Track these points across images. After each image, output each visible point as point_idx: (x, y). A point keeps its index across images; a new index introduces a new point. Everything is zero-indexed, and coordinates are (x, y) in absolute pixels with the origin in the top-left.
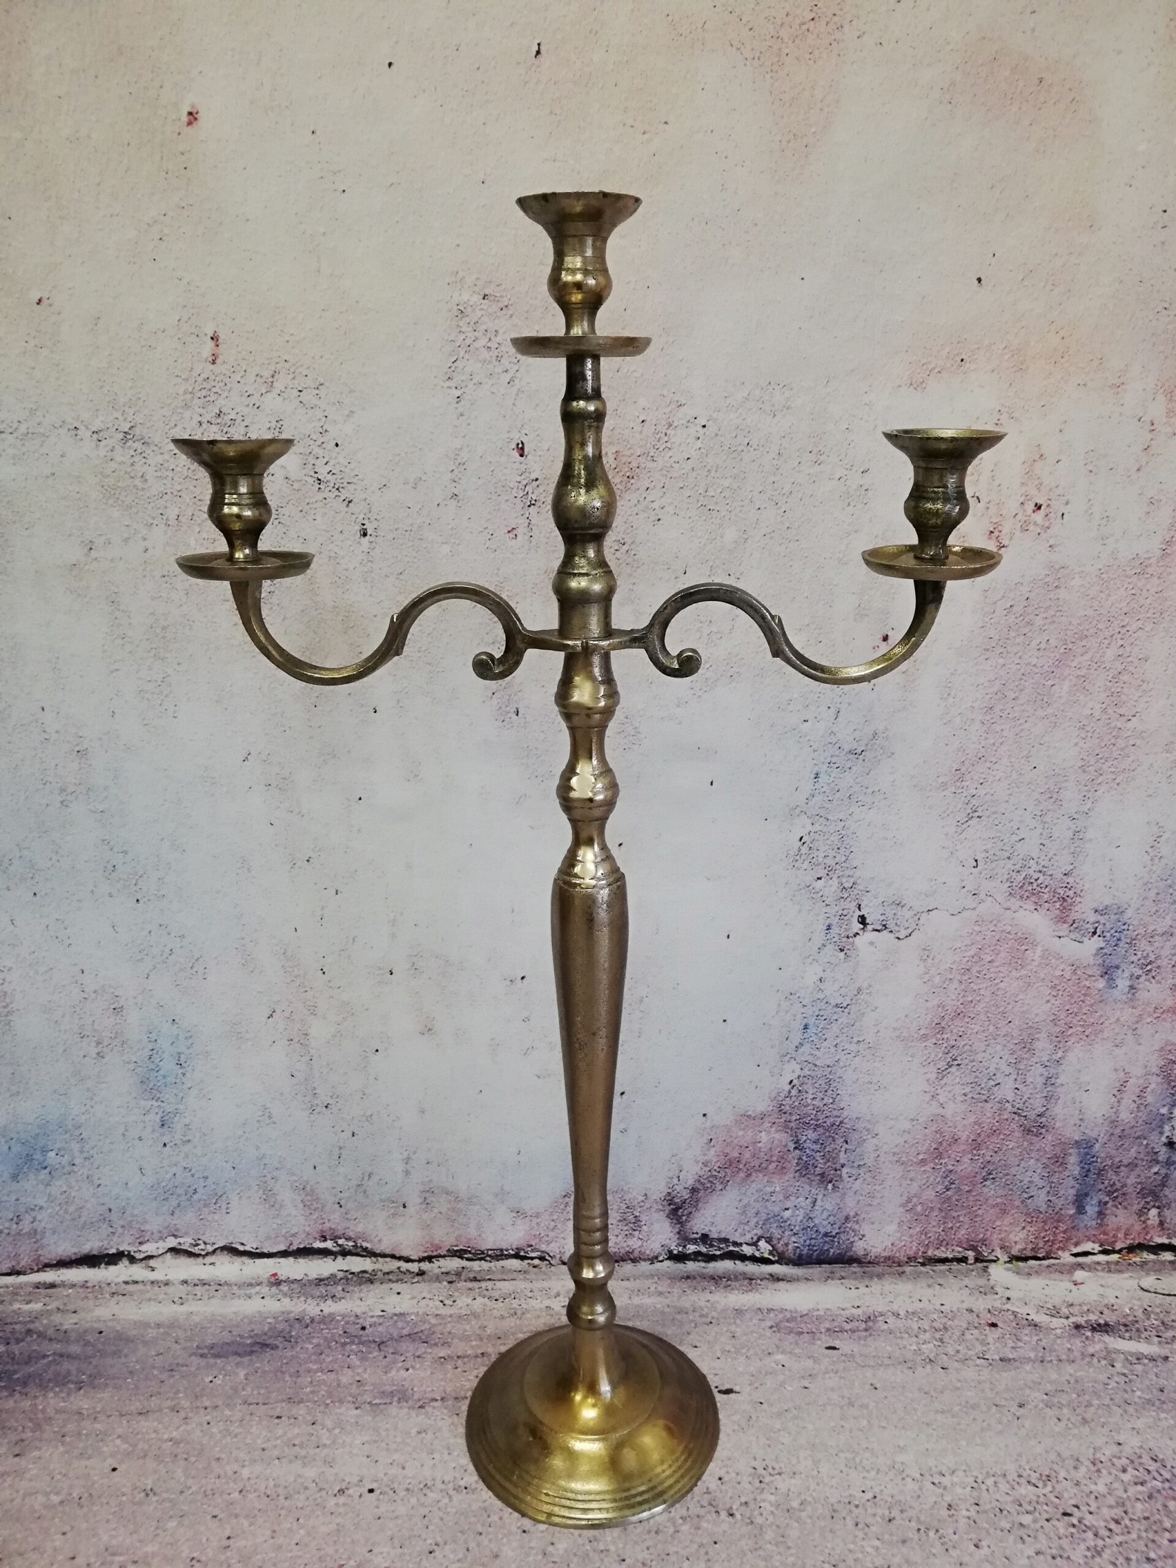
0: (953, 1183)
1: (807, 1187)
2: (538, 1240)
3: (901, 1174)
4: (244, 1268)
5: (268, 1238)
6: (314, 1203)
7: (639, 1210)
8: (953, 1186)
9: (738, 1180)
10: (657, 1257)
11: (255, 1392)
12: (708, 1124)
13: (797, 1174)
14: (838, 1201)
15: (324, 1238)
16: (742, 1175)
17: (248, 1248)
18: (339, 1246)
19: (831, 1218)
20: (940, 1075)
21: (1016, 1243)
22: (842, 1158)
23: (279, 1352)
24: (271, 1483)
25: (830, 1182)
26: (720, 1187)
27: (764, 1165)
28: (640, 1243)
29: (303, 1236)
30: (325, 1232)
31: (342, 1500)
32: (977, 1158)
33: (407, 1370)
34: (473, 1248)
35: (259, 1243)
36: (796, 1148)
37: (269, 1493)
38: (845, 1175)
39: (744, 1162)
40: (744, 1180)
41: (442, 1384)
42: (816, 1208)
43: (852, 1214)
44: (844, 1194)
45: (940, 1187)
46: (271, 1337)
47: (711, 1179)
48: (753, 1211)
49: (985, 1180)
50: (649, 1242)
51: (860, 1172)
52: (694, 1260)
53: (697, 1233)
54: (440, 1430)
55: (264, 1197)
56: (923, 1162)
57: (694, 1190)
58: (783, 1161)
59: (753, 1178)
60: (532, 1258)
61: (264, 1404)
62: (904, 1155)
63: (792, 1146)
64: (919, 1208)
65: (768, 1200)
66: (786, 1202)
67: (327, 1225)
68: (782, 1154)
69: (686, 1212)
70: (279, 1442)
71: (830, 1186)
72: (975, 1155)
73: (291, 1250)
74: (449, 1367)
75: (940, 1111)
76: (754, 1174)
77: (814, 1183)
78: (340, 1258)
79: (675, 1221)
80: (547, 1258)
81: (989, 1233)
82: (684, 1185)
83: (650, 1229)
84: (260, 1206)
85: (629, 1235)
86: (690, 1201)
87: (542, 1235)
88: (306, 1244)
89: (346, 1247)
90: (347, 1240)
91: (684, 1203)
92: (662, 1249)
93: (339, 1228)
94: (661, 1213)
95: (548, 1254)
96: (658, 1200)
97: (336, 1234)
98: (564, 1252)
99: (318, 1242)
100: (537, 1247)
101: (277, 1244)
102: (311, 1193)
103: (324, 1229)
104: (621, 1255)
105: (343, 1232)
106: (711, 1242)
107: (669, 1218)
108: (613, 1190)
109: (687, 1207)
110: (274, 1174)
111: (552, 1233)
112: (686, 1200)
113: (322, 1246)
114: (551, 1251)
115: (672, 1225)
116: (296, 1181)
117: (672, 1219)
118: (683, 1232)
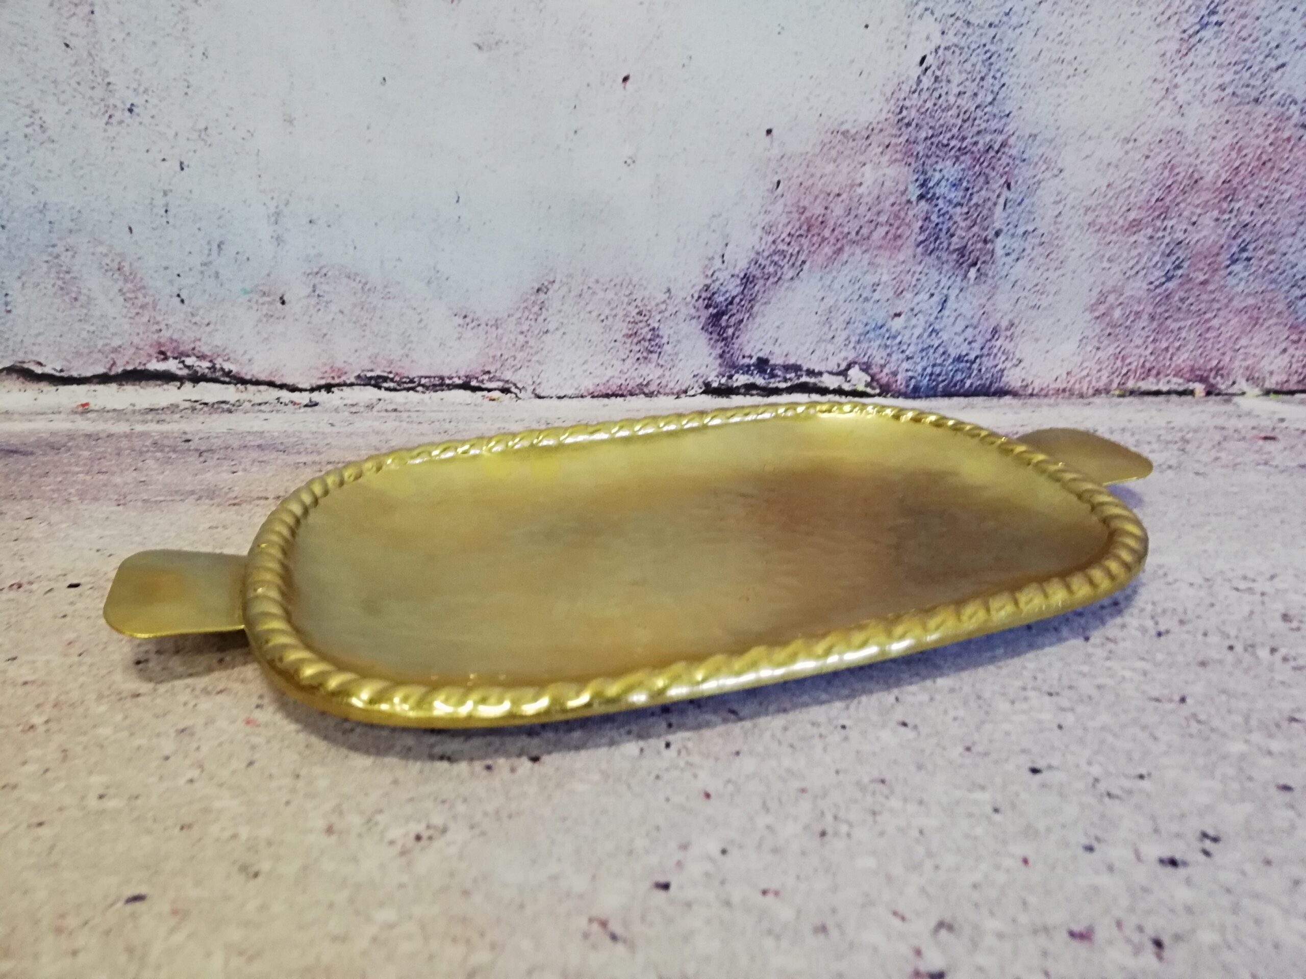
0: (1178, 267)
1: (934, 275)
2: (499, 365)
3: (1095, 247)
4: (41, 396)
5: (78, 354)
6: (140, 295)
7: (658, 317)
8: (1180, 272)
9: (820, 259)
10: (685, 392)
12: (776, 152)
13: (920, 249)
14: (983, 301)
15: (163, 356)
16: (827, 250)
17: (48, 370)
18: (188, 367)
19: (970, 330)
20: (1185, 46)
21: (1271, 373)
22: (999, 218)
25: (975, 264)
26: (790, 274)
27: (865, 231)
28: (659, 372)
29: (132, 350)
30: (164, 345)
32: (1226, 216)
34: (397, 374)
35: (65, 363)
36: (921, 197)
38: (999, 252)
39: (831, 224)
40: (831, 259)
42: (946, 312)
43: (1004, 323)
44: (996, 287)
45: (1158, 273)
46: (30, 446)
47: (776, 258)
48: (842, 319)
49: (1234, 262)
50: (674, 370)
51: (1026, 245)
52: (745, 394)
53: (751, 357)
55: (60, 283)
56: (1135, 226)
57: (747, 280)
58: (899, 222)
59: (844, 256)
60: (489, 390)
62: (1105, 212)
63: (914, 192)
64: (1117, 313)
65: (867, 300)
66: (897, 302)
67: (166, 334)
68: (896, 208)
69: (733, 320)
71: (973, 273)
72: (1224, 212)
73: (113, 373)
75: (1177, 122)
76: (847, 248)
77: (946, 267)
78: (188, 385)
79: (715, 336)
80: (513, 389)
81: (1227, 359)
82: (731, 270)
83: (676, 349)
84: (55, 300)
85: (642, 360)
86: (741, 300)
87: (505, 357)
88: (137, 364)
89: (198, 369)
90: (198, 357)
91: (731, 303)
92: (695, 379)
93: (185, 338)
94: (694, 321)
95: (515, 385)
96: (689, 299)
97: (182, 349)
98: (540, 384)
99: (154, 360)
100: (498, 374)
101: (92, 364)
102: (132, 277)
103: (162, 340)
104: (629, 388)
105: (192, 346)
106: (772, 370)
107: (707, 330)
108: (616, 281)
109: (735, 311)
110: (68, 240)
111: (521, 354)
112: (734, 298)
113: (161, 366)
114: (520, 381)
115: (712, 342)
116: (106, 255)
117: (711, 333)
118: (728, 356)
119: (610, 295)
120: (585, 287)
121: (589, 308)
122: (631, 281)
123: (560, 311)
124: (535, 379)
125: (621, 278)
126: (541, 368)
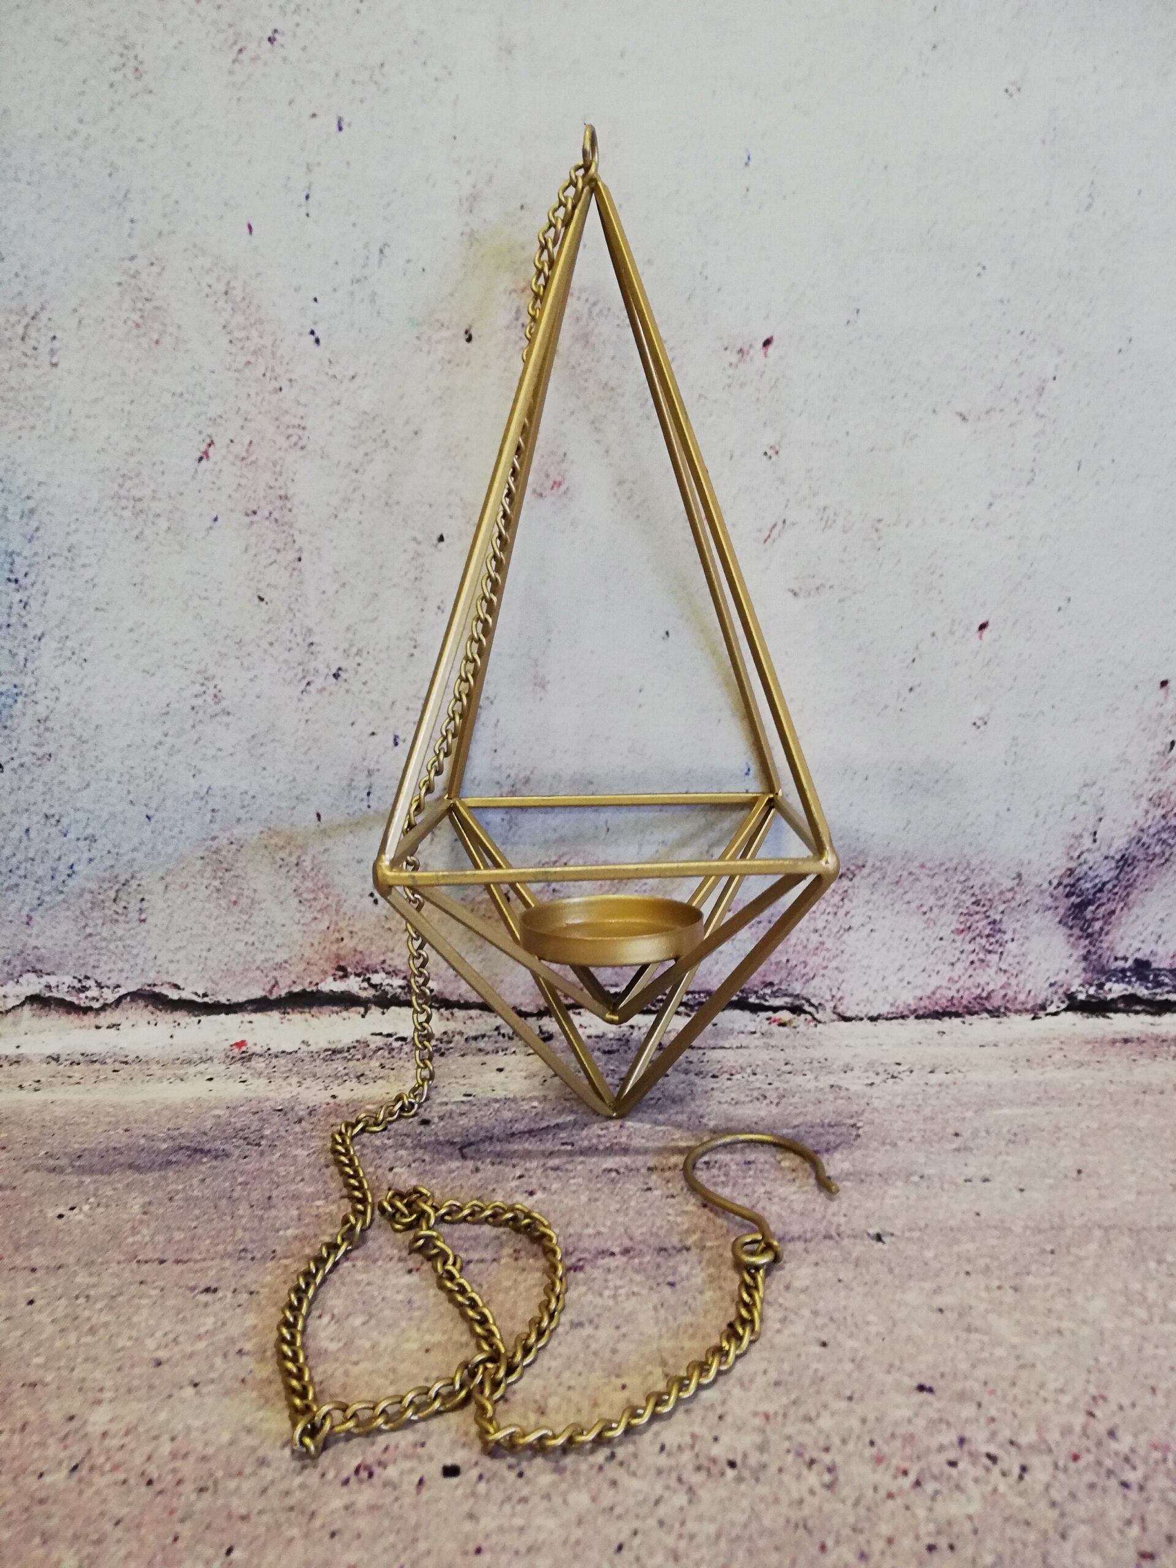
2: (784, 974)
4: (177, 1032)
5: (228, 972)
6: (321, 896)
7: (1001, 908)
10: (1043, 1007)
11: (160, 1238)
12: (1170, 708)
15: (343, 972)
17: (186, 995)
18: (374, 986)
23: (230, 1164)
24: (166, 1448)
28: (1002, 979)
29: (303, 966)
30: (344, 959)
31: (365, 1495)
33: (532, 1193)
35: (209, 985)
37: (153, 1471)
41: (620, 1219)
46: (215, 1138)
47: (1165, 835)
50: (1022, 977)
52: (1126, 1011)
53: (1125, 959)
54: (630, 1318)
55: (216, 883)
57: (1125, 862)
60: (776, 1009)
61: (178, 1262)
67: (349, 943)
69: (1102, 910)
70: (201, 1345)
73: (273, 997)
74: (632, 1187)
78: (375, 1012)
79: (1077, 932)
80: (807, 1008)
82: (1104, 851)
83: (1023, 949)
84: (207, 905)
85: (977, 964)
86: (1115, 886)
87: (793, 963)
88: (306, 984)
89: (388, 988)
90: (388, 973)
91: (1101, 890)
92: (1053, 989)
93: (374, 948)
94: (1049, 914)
95: (808, 1001)
96: (1045, 885)
97: (368, 962)
98: (841, 999)
99: (331, 979)
100: (783, 987)
101: (247, 985)
102: (312, 874)
103: (342, 952)
104: (964, 1002)
105: (382, 958)
106: (1156, 976)
107: (1066, 924)
108: (948, 865)
109: (1105, 900)
110: (235, 831)
111: (815, 958)
112: (1104, 884)
113: (339, 986)
114: (814, 996)
115: (1072, 939)
116: (283, 848)
117: (1071, 928)
118: (1095, 957)
119: (938, 881)
120: (905, 873)
121: (907, 898)
122: (969, 864)
123: (868, 902)
124: (834, 992)
125: (955, 861)
126: (841, 977)
